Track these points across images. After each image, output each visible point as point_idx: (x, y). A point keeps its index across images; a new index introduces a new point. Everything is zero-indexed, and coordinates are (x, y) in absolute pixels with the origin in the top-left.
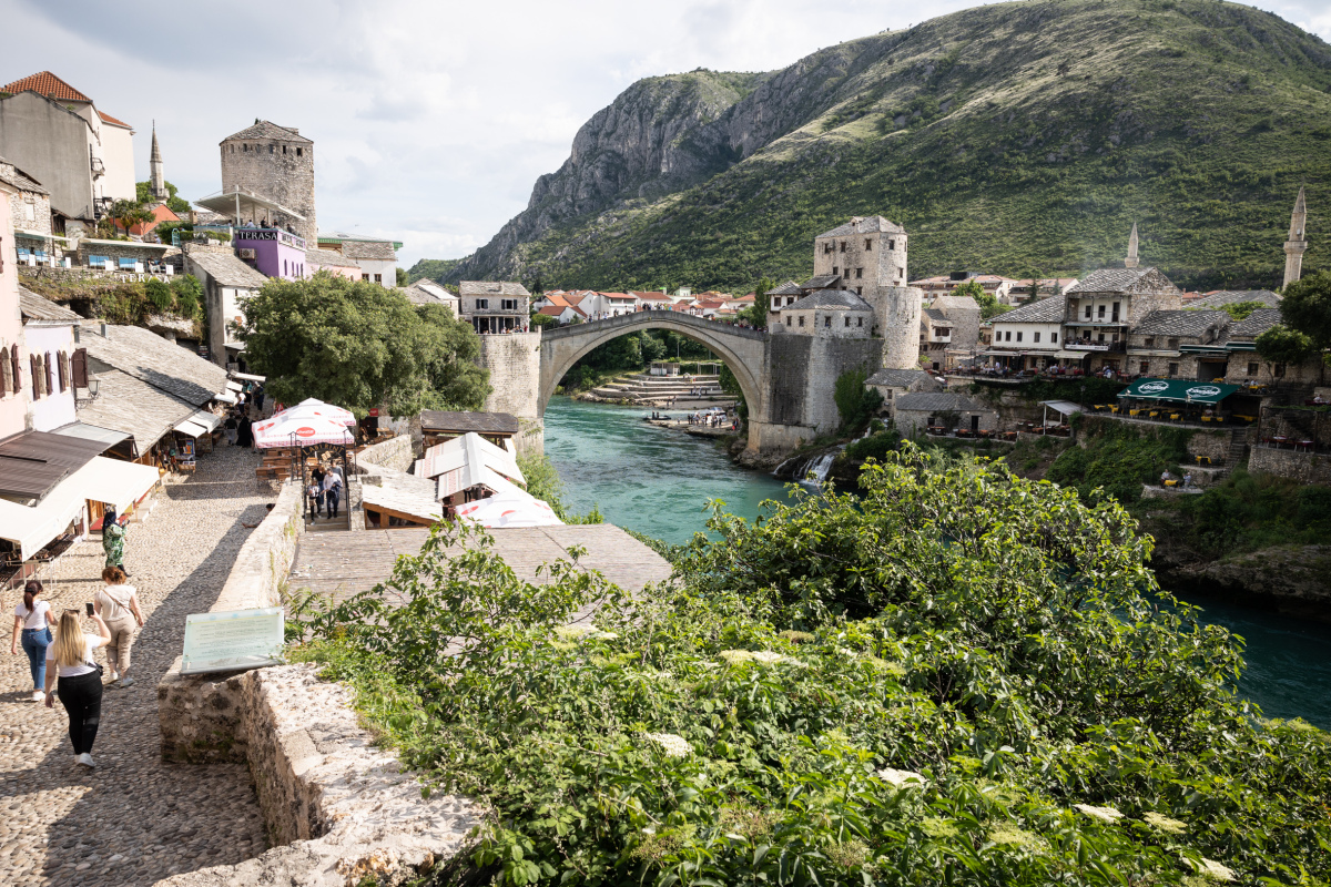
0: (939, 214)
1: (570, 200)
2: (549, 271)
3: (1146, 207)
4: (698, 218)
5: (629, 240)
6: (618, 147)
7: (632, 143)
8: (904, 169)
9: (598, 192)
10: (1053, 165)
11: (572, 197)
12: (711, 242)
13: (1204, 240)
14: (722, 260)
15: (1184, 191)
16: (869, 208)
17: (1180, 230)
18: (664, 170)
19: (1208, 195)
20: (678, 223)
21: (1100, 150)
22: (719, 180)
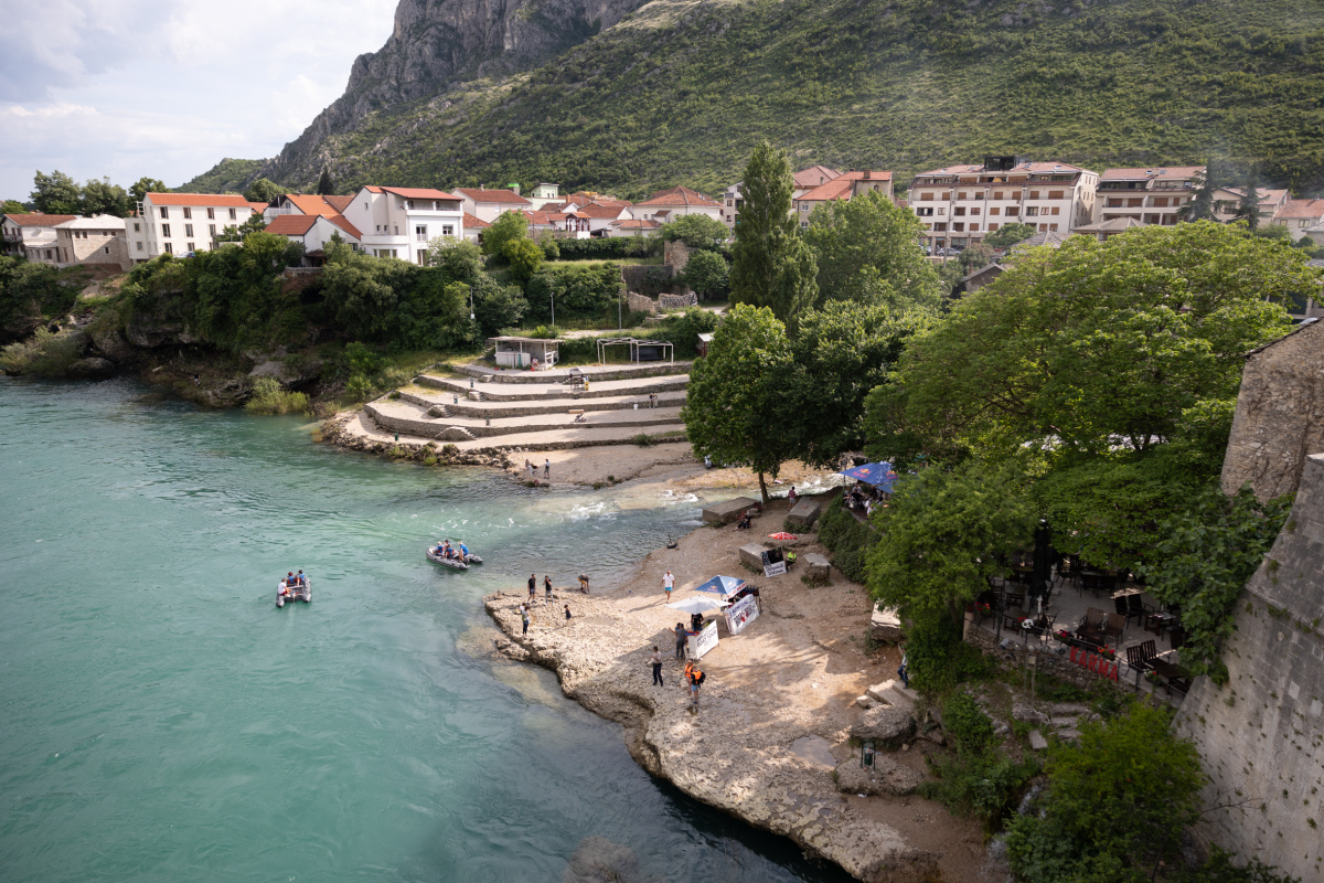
0: (874, 91)
1: (394, 83)
2: (365, 169)
3: (1147, 80)
4: (554, 100)
5: (466, 128)
6: (451, 19)
7: (468, 13)
8: (816, 35)
9: (428, 73)
10: (1013, 28)
11: (397, 78)
12: (573, 129)
13: (1241, 122)
14: (589, 152)
15: (1192, 60)
16: (777, 84)
17: (1204, 110)
18: (508, 47)
19: (1224, 66)
20: (531, 105)
21: (1068, 10)
22: (577, 55)
